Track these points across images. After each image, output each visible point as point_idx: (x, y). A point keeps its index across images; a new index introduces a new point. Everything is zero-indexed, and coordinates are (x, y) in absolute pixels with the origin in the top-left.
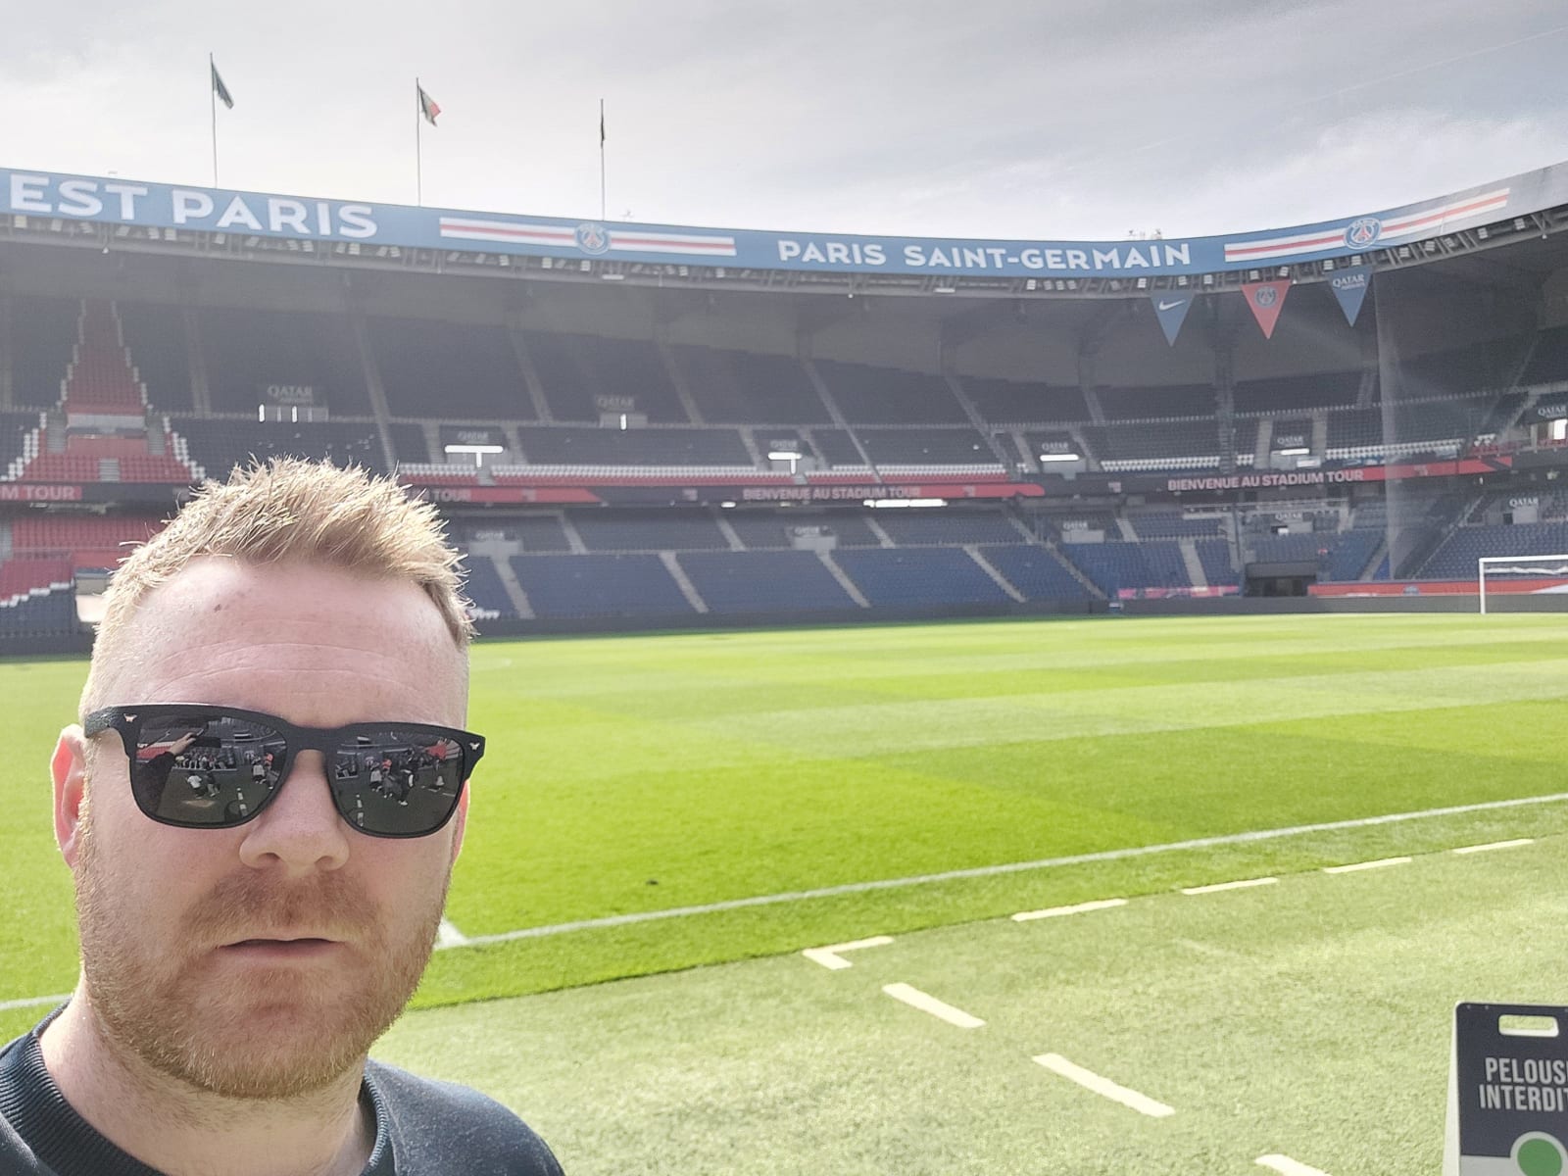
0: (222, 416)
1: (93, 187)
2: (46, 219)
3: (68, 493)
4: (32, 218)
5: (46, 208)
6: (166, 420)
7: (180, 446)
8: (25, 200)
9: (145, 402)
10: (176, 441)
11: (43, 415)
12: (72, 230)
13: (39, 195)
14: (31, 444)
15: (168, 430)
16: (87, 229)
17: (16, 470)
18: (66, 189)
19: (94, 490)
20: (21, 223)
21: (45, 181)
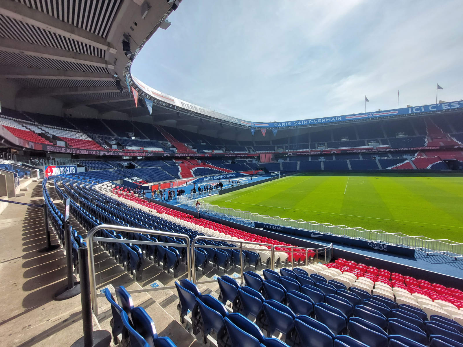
0: (459, 133)
1: (458, 103)
2: (449, 109)
3: (438, 148)
4: (446, 110)
5: (449, 108)
6: (449, 135)
7: (454, 139)
8: (445, 107)
9: (443, 132)
10: (452, 138)
11: (426, 136)
12: (453, 110)
13: (448, 106)
14: (426, 140)
15: (450, 136)
16: (456, 109)
17: (426, 145)
18: (452, 104)
19: (441, 147)
20: (444, 111)
21: (448, 104)
